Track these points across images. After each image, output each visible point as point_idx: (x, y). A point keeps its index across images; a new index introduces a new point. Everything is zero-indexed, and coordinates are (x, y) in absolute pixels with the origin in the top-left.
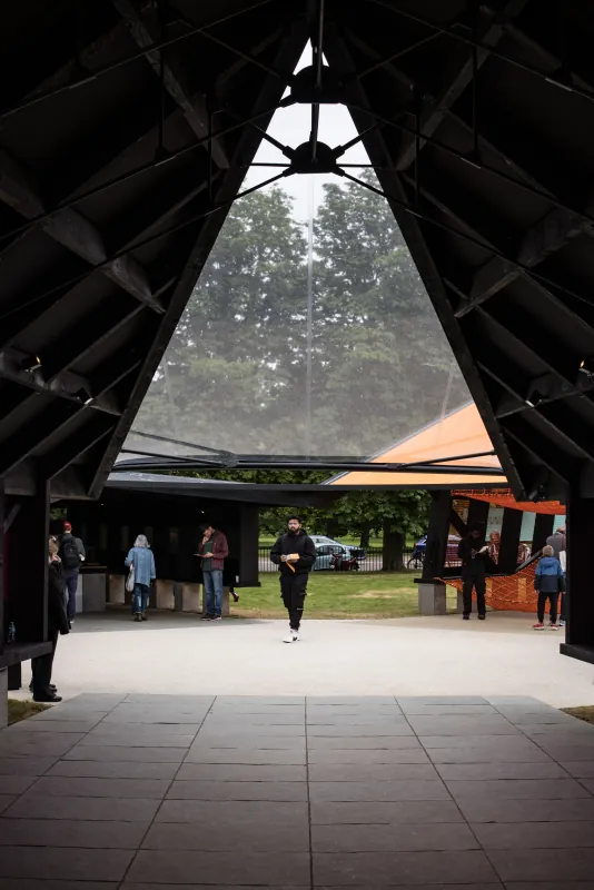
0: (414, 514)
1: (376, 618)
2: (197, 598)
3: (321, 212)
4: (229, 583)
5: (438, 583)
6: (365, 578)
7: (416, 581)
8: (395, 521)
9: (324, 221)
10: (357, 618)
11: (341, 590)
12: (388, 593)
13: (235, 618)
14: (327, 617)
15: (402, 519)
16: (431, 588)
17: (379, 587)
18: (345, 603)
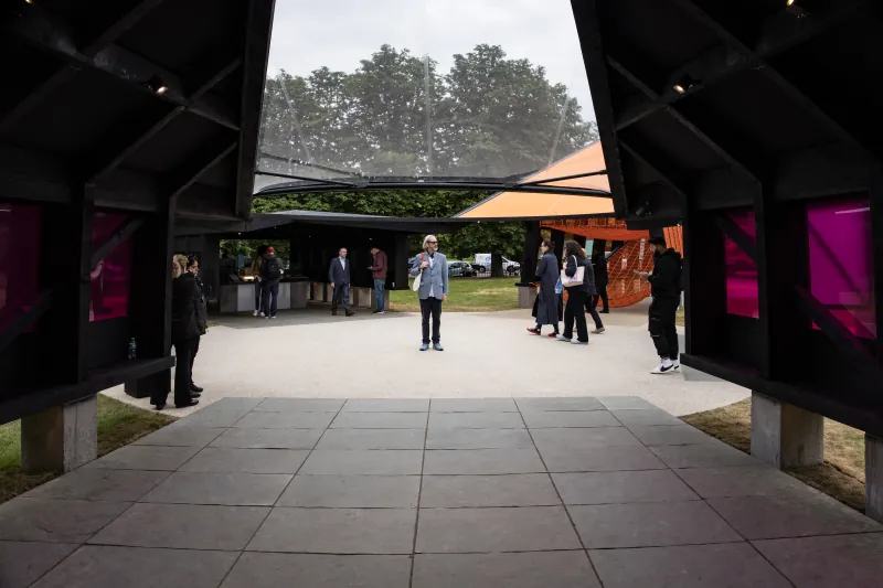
0: (509, 243)
1: (489, 311)
2: (367, 298)
3: (452, 70)
4: (388, 287)
5: (532, 286)
6: (481, 282)
7: (517, 285)
8: (498, 247)
9: (455, 76)
10: (478, 311)
11: (466, 289)
12: (495, 291)
13: (392, 312)
14: (456, 310)
15: (502, 245)
16: (526, 290)
17: (490, 287)
18: (468, 299)
